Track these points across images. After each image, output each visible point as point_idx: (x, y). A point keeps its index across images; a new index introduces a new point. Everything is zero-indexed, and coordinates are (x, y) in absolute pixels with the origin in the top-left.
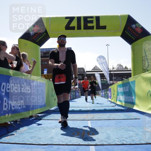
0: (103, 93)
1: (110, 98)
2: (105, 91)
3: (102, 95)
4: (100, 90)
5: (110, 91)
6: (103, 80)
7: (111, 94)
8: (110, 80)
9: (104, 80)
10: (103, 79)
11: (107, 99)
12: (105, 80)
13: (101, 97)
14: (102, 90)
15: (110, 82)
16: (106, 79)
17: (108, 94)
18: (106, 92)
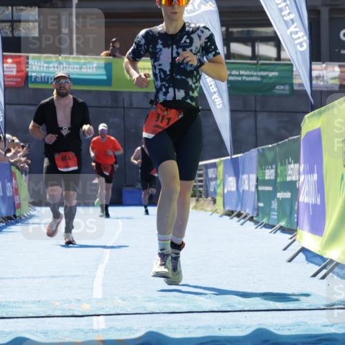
0: (249, 182)
1: (317, 229)
2: (263, 163)
3: (240, 195)
4: (220, 151)
5: (316, 163)
6: (245, 50)
7: (320, 188)
8: (316, 55)
9: (254, 56)
10: (251, 40)
11: (286, 238)
12: (266, 50)
13: (230, 214)
14: (239, 146)
15: (319, 69)
16: (275, 40)
17: (293, 187)
18: (269, 174)
